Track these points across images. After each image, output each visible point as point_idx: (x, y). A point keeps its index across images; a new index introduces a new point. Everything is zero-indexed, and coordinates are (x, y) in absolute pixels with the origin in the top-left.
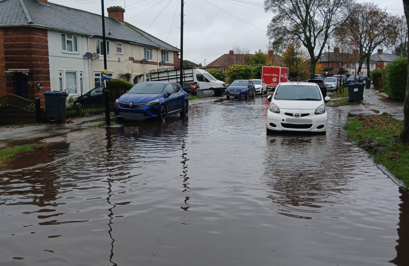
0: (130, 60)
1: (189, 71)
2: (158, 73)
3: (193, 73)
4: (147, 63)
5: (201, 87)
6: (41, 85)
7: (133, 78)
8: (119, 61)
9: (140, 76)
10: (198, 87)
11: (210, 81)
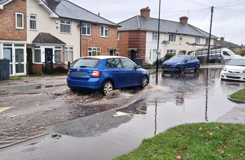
0: (186, 43)
1: (219, 50)
2: (202, 50)
3: (221, 51)
4: (196, 45)
5: (224, 59)
6: (141, 55)
7: (187, 53)
8: (180, 44)
9: (192, 52)
10: (223, 58)
11: (231, 55)
